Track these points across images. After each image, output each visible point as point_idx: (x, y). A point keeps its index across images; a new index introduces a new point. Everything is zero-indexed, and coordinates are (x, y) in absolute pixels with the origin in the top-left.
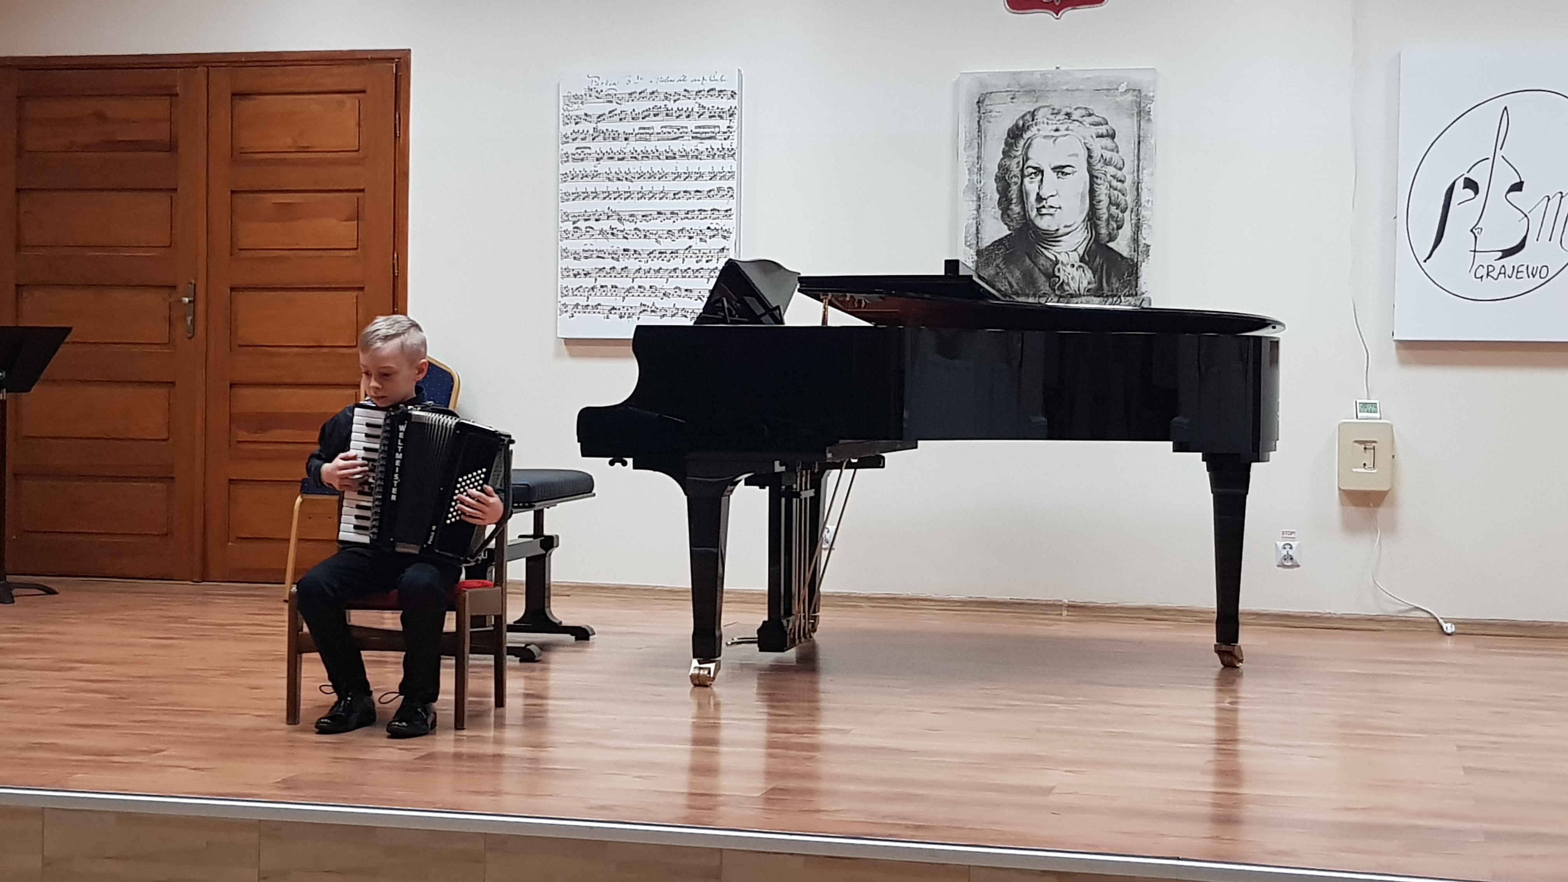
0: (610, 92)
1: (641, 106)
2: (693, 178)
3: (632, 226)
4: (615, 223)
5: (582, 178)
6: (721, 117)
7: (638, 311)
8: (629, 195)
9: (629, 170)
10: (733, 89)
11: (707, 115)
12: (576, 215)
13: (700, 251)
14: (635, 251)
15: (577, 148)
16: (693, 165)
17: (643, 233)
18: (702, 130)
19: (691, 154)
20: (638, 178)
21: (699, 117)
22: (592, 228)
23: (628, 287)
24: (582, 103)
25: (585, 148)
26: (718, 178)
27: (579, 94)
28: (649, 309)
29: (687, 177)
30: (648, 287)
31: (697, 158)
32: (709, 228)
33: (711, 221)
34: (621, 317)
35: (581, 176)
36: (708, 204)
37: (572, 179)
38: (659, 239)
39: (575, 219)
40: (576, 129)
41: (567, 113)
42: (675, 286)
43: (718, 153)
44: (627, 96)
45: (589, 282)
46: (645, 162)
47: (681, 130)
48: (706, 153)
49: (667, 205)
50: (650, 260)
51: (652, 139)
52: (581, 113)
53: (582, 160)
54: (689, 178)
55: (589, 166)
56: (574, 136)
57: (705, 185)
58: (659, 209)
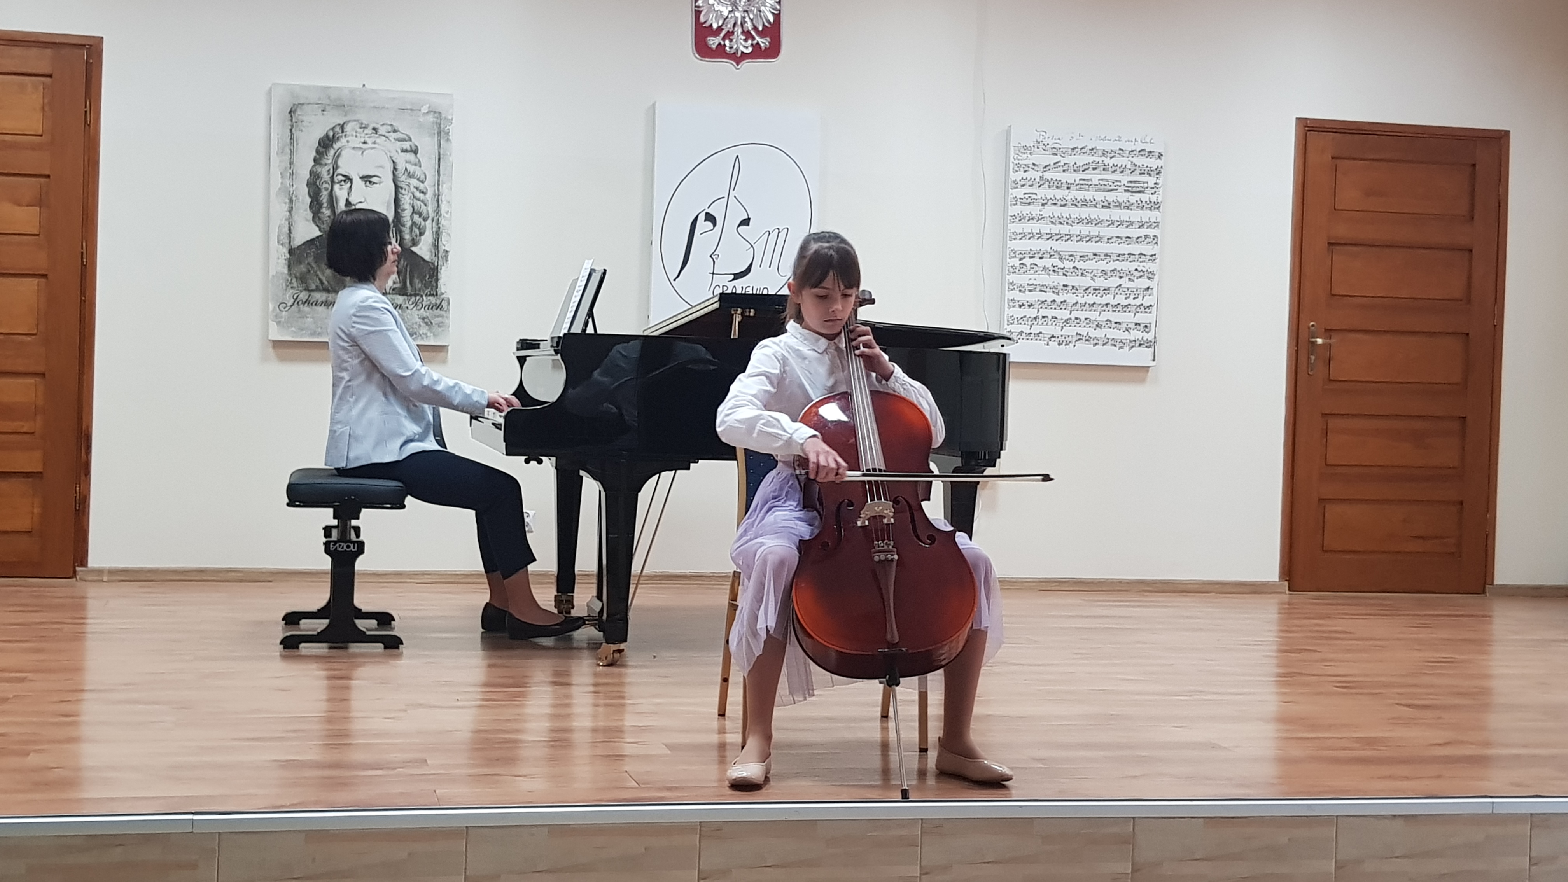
0: (1056, 146)
1: (1082, 160)
2: (1125, 226)
3: (1071, 265)
4: (1057, 262)
5: (1029, 220)
6: (1150, 175)
7: (1074, 339)
8: (1069, 237)
9: (1070, 215)
10: (1160, 151)
11: (1138, 171)
12: (1023, 252)
13: (1128, 289)
14: (1073, 287)
15: (1025, 194)
16: (1125, 214)
17: (1080, 271)
18: (1133, 185)
19: (1123, 205)
20: (1078, 223)
21: (1131, 173)
22: (1036, 265)
23: (1066, 318)
24: (1030, 154)
25: (1032, 194)
26: (1145, 227)
27: (1028, 146)
28: (1084, 338)
29: (1119, 225)
30: (1083, 319)
31: (1128, 208)
32: (1136, 270)
33: (1139, 263)
34: (1059, 344)
35: (1027, 218)
36: (1136, 249)
37: (1020, 220)
38: (1094, 278)
39: (1021, 256)
40: (1025, 175)
41: (1017, 162)
42: (1106, 319)
43: (1146, 205)
44: (1070, 150)
45: (1032, 312)
46: (1084, 209)
47: (1115, 184)
48: (1136, 205)
49: (1102, 248)
50: (1085, 295)
51: (1090, 189)
52: (1030, 162)
53: (1029, 204)
54: (1121, 226)
55: (1035, 210)
56: (1023, 182)
57: (1134, 232)
58: (1095, 251)
